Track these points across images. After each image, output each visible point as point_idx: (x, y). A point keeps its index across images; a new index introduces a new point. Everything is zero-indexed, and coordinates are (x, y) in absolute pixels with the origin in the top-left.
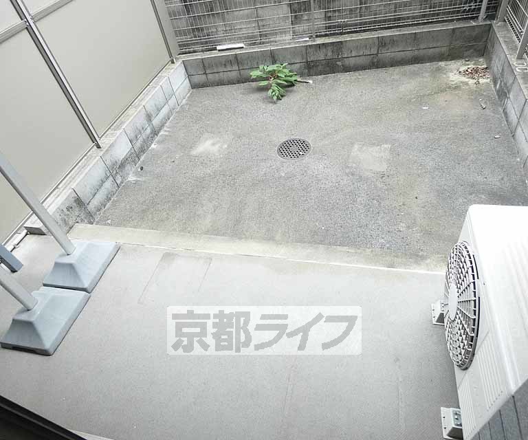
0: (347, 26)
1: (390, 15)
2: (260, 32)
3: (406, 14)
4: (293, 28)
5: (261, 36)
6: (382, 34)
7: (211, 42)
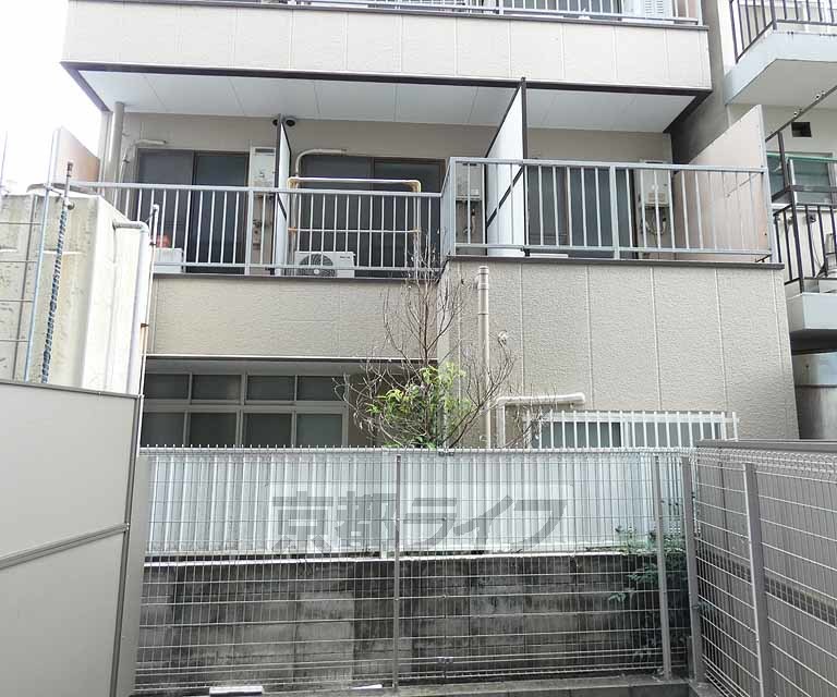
0: (451, 667)
1: (519, 656)
2: (296, 666)
3: (544, 656)
4: (355, 664)
5: (296, 673)
6: (512, 687)
7: (201, 678)
